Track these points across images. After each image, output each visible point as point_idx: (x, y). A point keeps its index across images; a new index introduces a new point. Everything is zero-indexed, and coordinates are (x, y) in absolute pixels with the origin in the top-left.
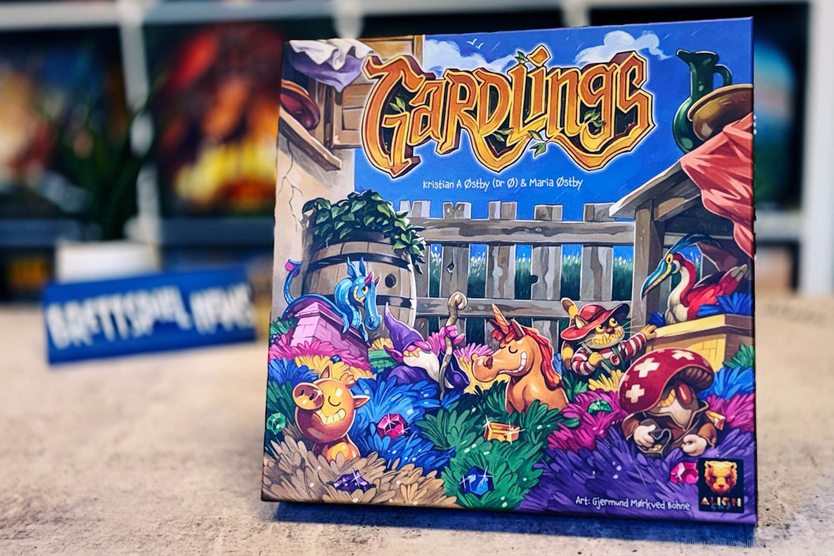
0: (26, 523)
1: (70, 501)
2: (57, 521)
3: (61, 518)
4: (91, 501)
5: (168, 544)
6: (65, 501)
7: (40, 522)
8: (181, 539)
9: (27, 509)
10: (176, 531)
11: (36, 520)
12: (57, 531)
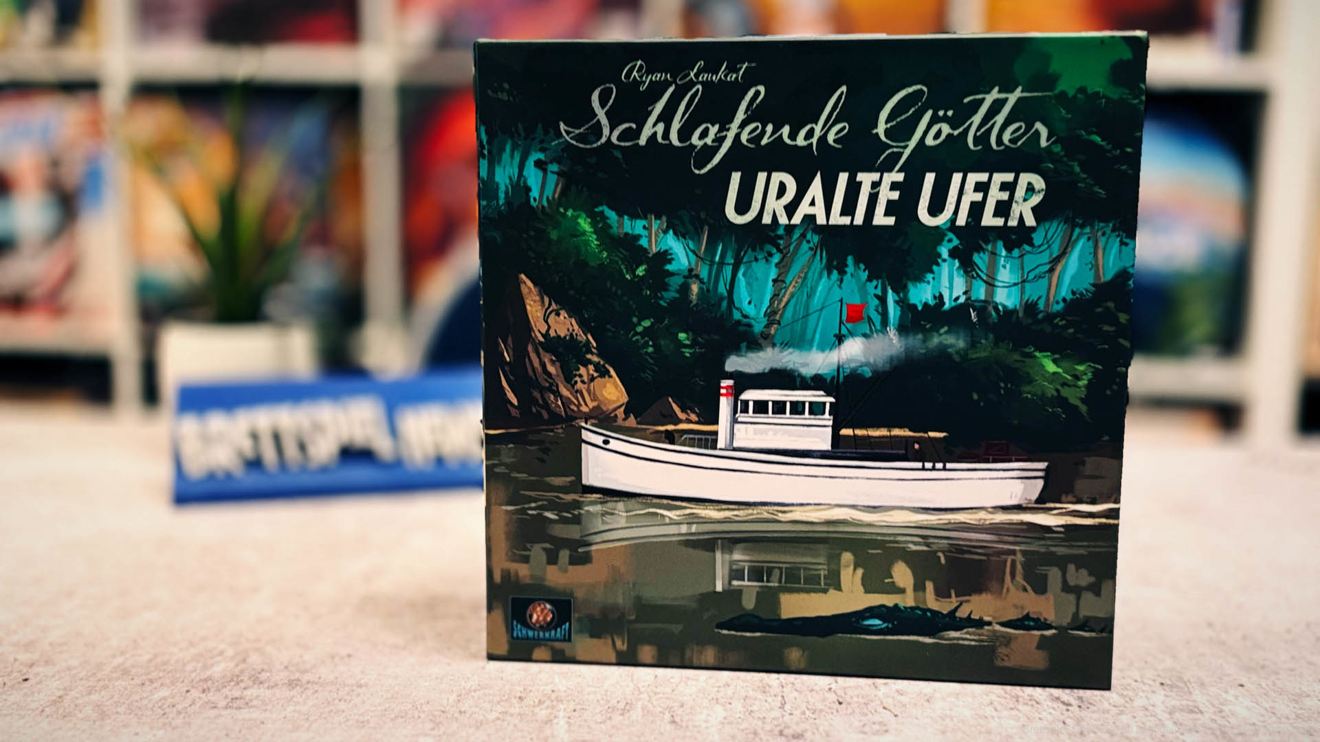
0: (242, 685)
1: (306, 657)
2: (292, 684)
3: (298, 680)
4: (342, 658)
5: (479, 725)
6: (301, 656)
7: (266, 685)
8: (498, 719)
9: (242, 666)
10: (488, 706)
11: (257, 681)
12: (295, 699)
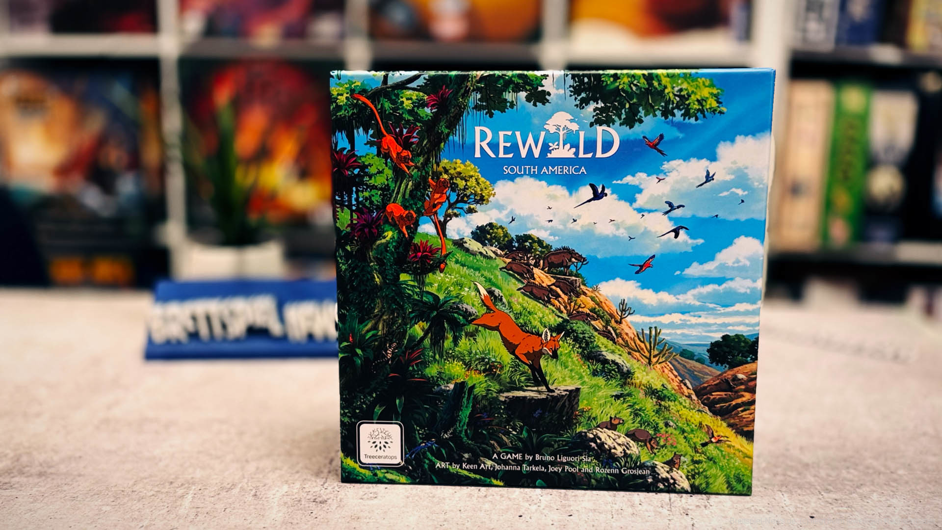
0: (12, 475)
1: (56, 458)
2: (41, 475)
3: (45, 472)
4: (76, 458)
5: (140, 499)
6: (52, 457)
7: (26, 475)
8: (153, 495)
9: (16, 463)
10: (149, 487)
11: (21, 473)
12: (39, 484)
